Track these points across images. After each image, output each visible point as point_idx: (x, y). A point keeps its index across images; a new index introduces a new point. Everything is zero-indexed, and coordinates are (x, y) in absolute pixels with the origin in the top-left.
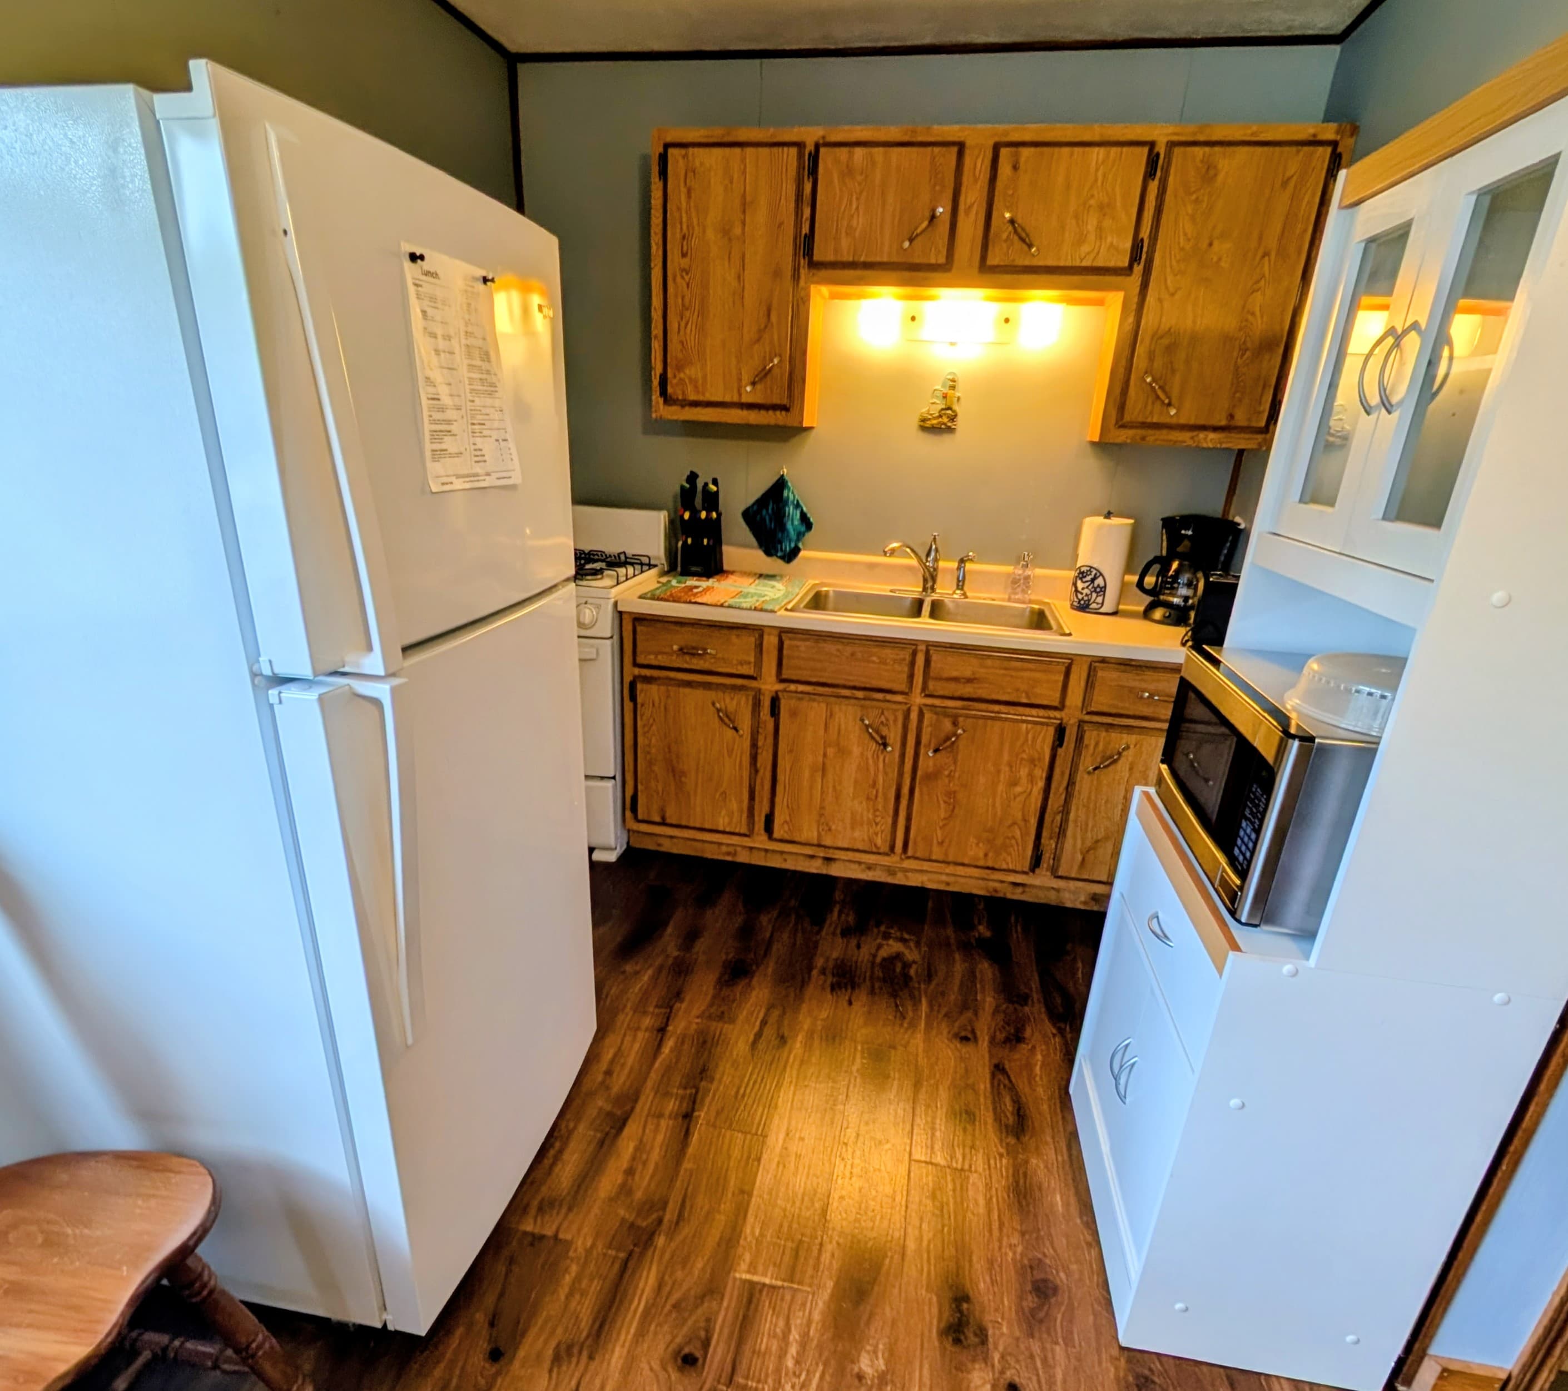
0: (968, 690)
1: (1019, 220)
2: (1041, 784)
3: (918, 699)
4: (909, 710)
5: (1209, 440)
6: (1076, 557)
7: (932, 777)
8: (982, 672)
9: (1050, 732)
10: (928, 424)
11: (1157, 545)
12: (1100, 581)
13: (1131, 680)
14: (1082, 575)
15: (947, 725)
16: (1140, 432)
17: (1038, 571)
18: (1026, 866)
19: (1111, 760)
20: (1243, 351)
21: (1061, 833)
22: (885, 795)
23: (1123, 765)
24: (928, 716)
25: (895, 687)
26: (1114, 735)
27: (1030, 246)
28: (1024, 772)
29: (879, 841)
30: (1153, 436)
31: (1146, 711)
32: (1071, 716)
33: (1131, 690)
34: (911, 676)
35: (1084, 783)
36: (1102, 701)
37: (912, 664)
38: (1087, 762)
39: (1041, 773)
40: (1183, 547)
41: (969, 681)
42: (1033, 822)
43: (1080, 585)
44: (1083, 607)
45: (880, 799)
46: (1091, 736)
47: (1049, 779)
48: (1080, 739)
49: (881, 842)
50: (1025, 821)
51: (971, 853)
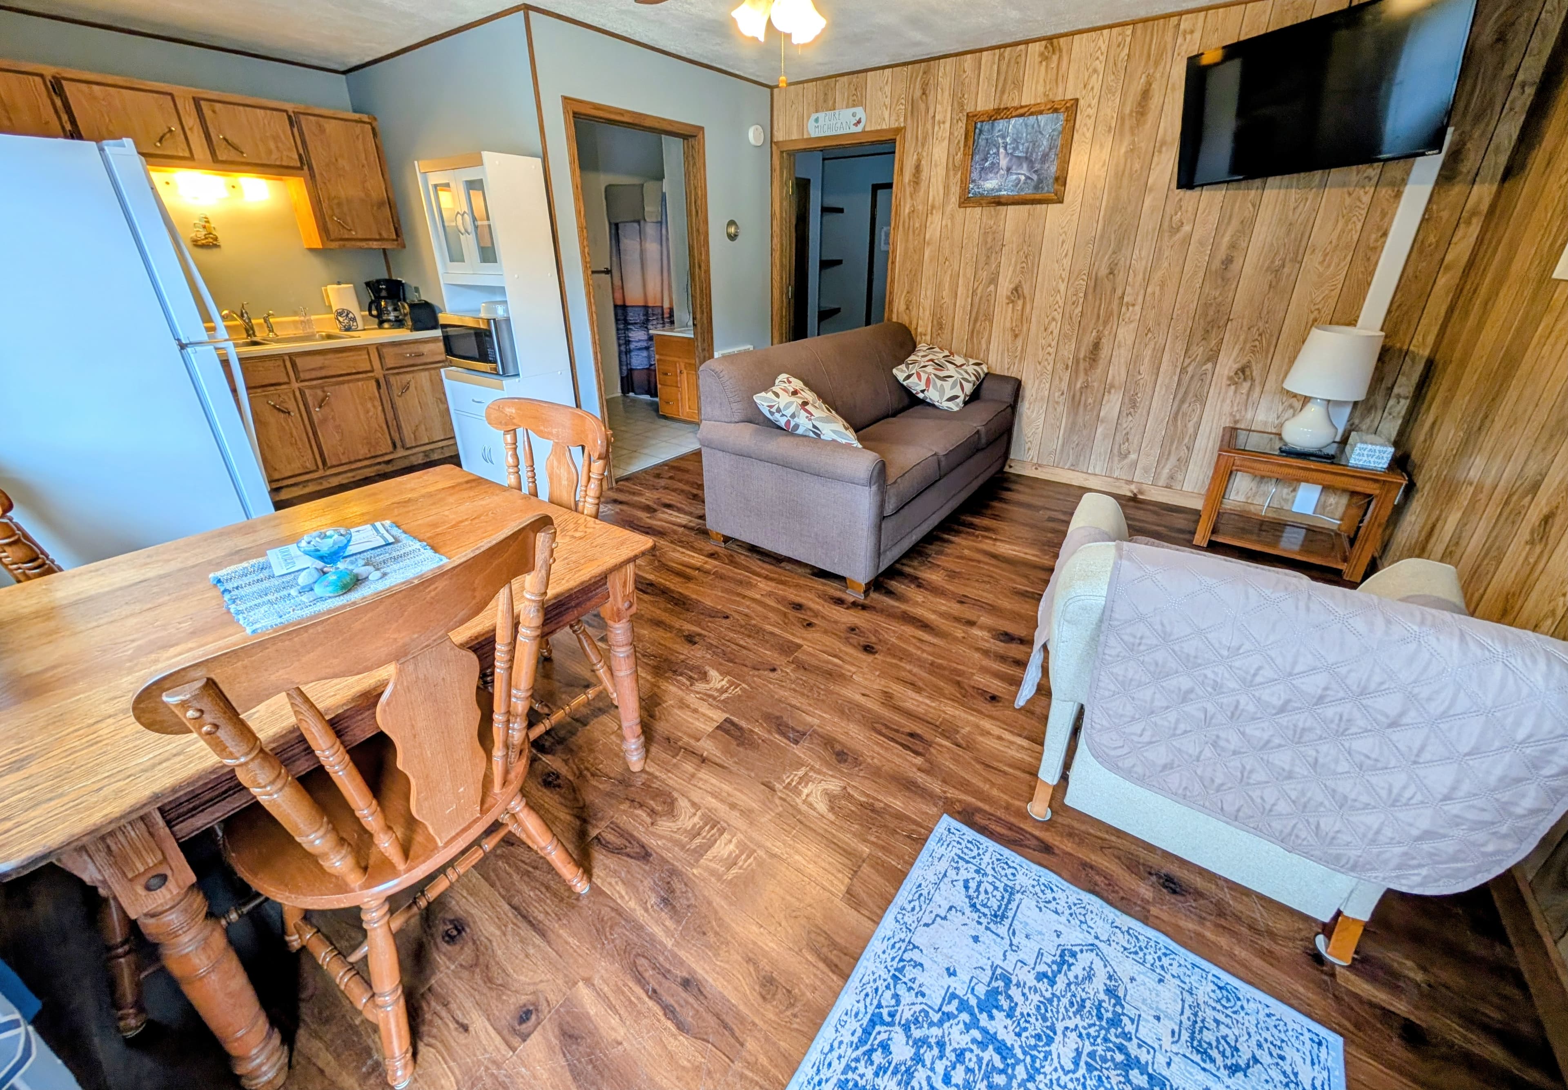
0: (323, 373)
1: (228, 137)
2: (380, 408)
3: (295, 385)
4: (294, 392)
5: (375, 245)
6: (330, 307)
7: (324, 421)
8: (327, 363)
9: (374, 383)
10: (199, 243)
11: (368, 296)
12: (350, 315)
13: (397, 350)
14: (340, 314)
15: (320, 393)
16: (342, 243)
17: (313, 317)
18: (391, 449)
19: (406, 387)
20: (372, 206)
21: (399, 428)
22: (301, 440)
23: (412, 388)
24: (307, 392)
25: (282, 381)
26: (402, 376)
27: (242, 153)
28: (369, 405)
29: (308, 465)
30: (349, 244)
31: (411, 362)
32: (379, 373)
33: (401, 354)
34: (287, 373)
35: (399, 402)
36: (390, 362)
37: (285, 366)
38: (396, 392)
39: (378, 403)
40: (384, 294)
41: (321, 368)
42: (385, 427)
43: (341, 319)
44: (348, 329)
45: (299, 442)
46: (392, 380)
47: (382, 405)
48: (387, 383)
49: (310, 465)
50: (381, 427)
51: (362, 452)
